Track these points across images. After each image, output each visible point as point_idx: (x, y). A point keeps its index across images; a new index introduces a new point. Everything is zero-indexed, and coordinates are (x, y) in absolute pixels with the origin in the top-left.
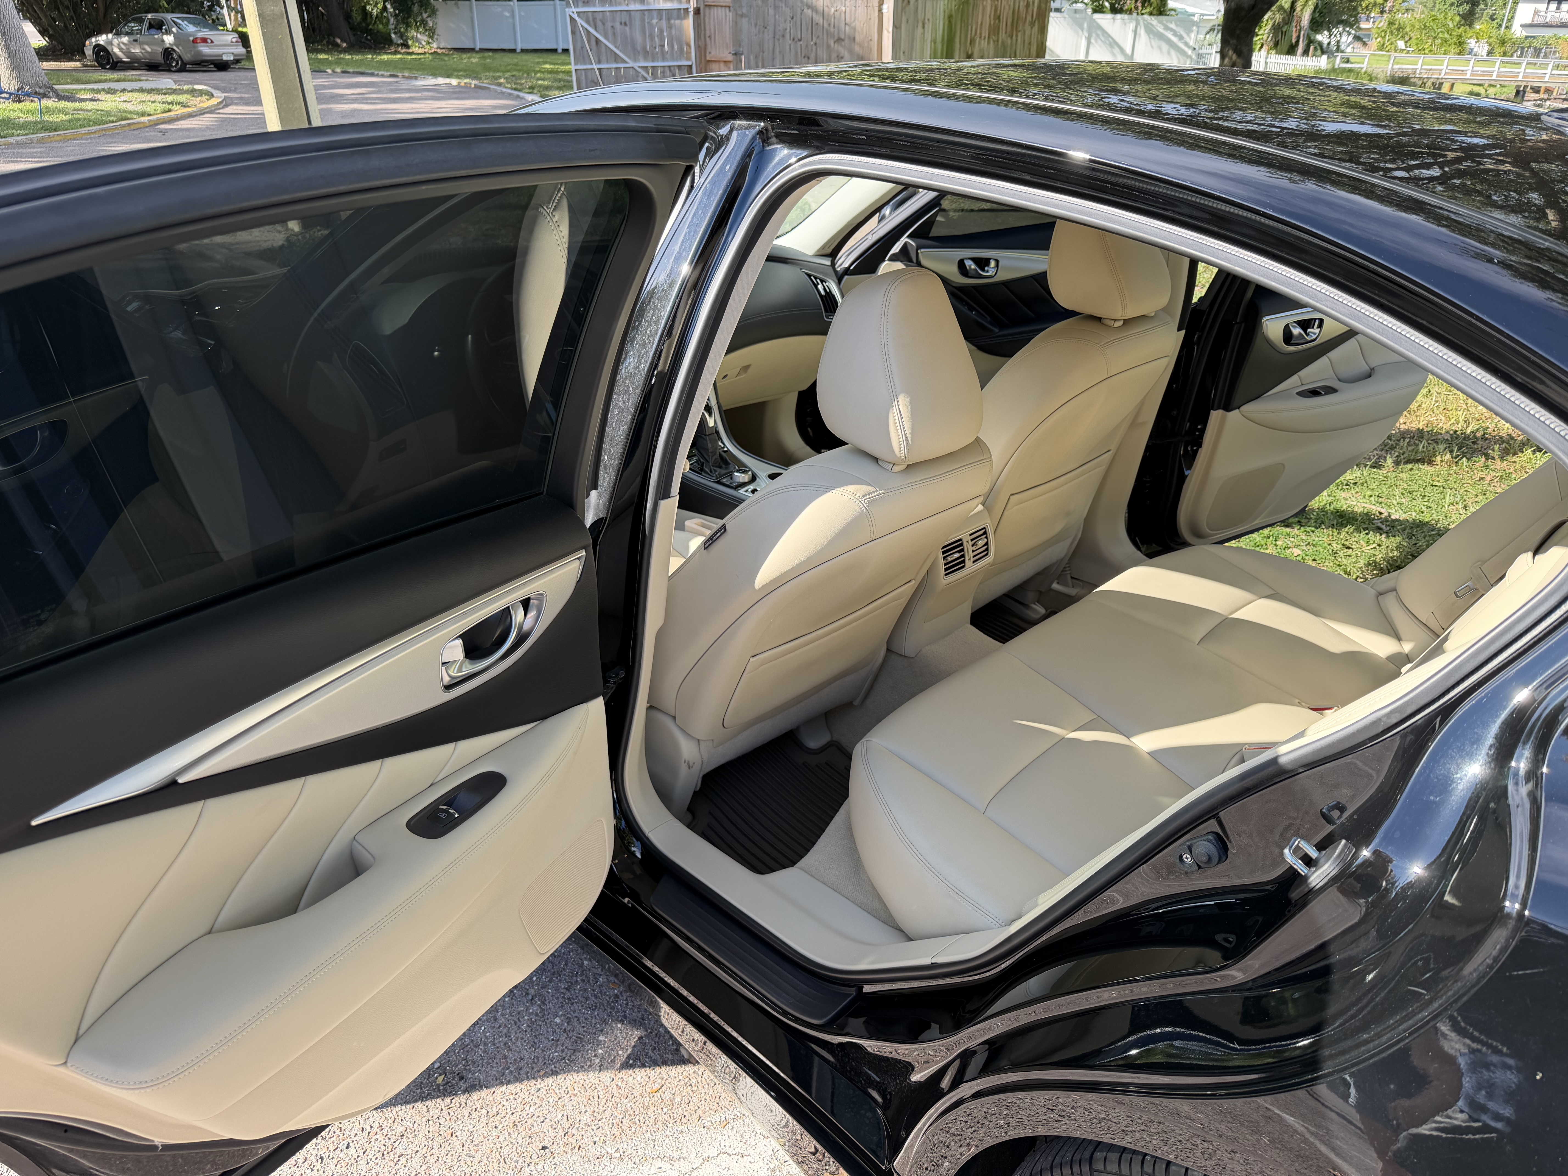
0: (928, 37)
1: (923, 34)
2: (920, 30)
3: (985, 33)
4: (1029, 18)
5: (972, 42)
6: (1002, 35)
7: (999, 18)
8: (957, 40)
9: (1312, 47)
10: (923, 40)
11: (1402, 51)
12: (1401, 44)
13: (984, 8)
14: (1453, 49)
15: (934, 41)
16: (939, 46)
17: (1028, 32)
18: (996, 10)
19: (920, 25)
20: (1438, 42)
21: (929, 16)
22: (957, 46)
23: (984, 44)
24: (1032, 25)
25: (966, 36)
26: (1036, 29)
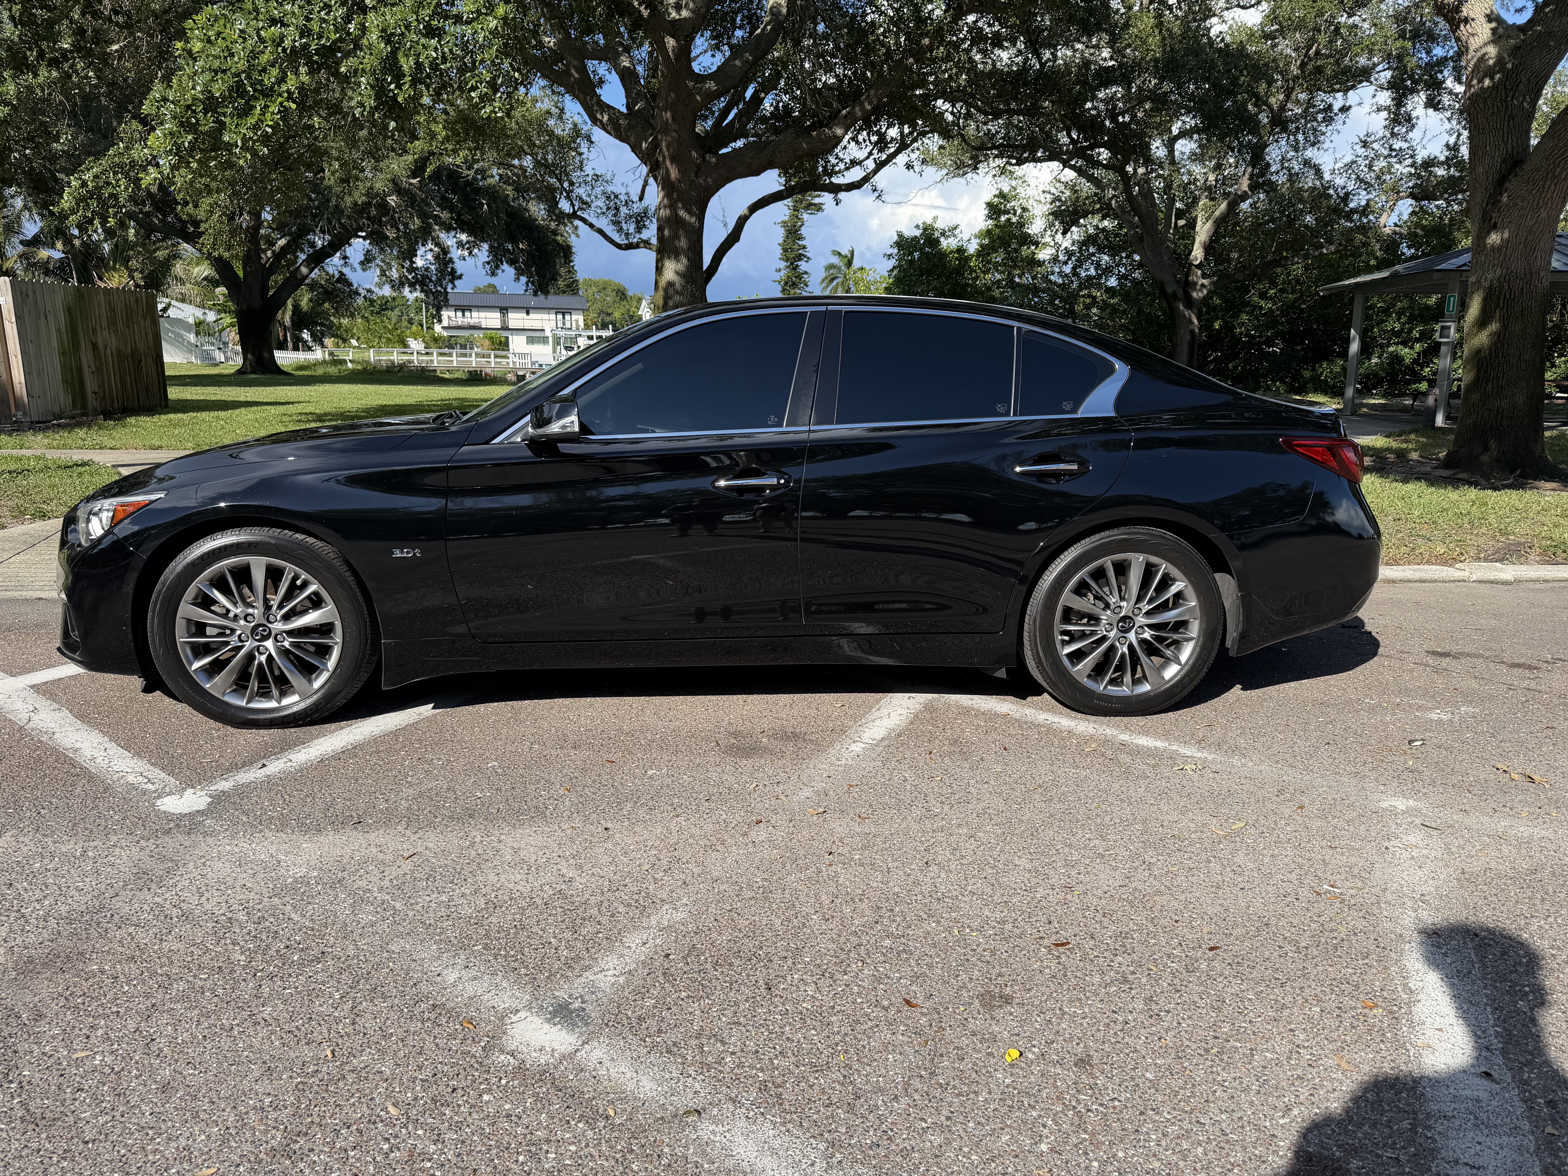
0: (53, 329)
1: (47, 324)
2: (43, 320)
3: (105, 324)
4: (140, 311)
5: (94, 331)
6: (120, 326)
7: (114, 311)
8: (80, 329)
9: (300, 344)
10: (48, 330)
12: (353, 342)
13: (99, 302)
15: (59, 331)
16: (65, 336)
17: (142, 324)
18: (110, 304)
19: (43, 317)
20: (384, 340)
21: (49, 308)
22: (81, 335)
23: (106, 333)
24: (144, 317)
25: (88, 327)
26: (148, 322)
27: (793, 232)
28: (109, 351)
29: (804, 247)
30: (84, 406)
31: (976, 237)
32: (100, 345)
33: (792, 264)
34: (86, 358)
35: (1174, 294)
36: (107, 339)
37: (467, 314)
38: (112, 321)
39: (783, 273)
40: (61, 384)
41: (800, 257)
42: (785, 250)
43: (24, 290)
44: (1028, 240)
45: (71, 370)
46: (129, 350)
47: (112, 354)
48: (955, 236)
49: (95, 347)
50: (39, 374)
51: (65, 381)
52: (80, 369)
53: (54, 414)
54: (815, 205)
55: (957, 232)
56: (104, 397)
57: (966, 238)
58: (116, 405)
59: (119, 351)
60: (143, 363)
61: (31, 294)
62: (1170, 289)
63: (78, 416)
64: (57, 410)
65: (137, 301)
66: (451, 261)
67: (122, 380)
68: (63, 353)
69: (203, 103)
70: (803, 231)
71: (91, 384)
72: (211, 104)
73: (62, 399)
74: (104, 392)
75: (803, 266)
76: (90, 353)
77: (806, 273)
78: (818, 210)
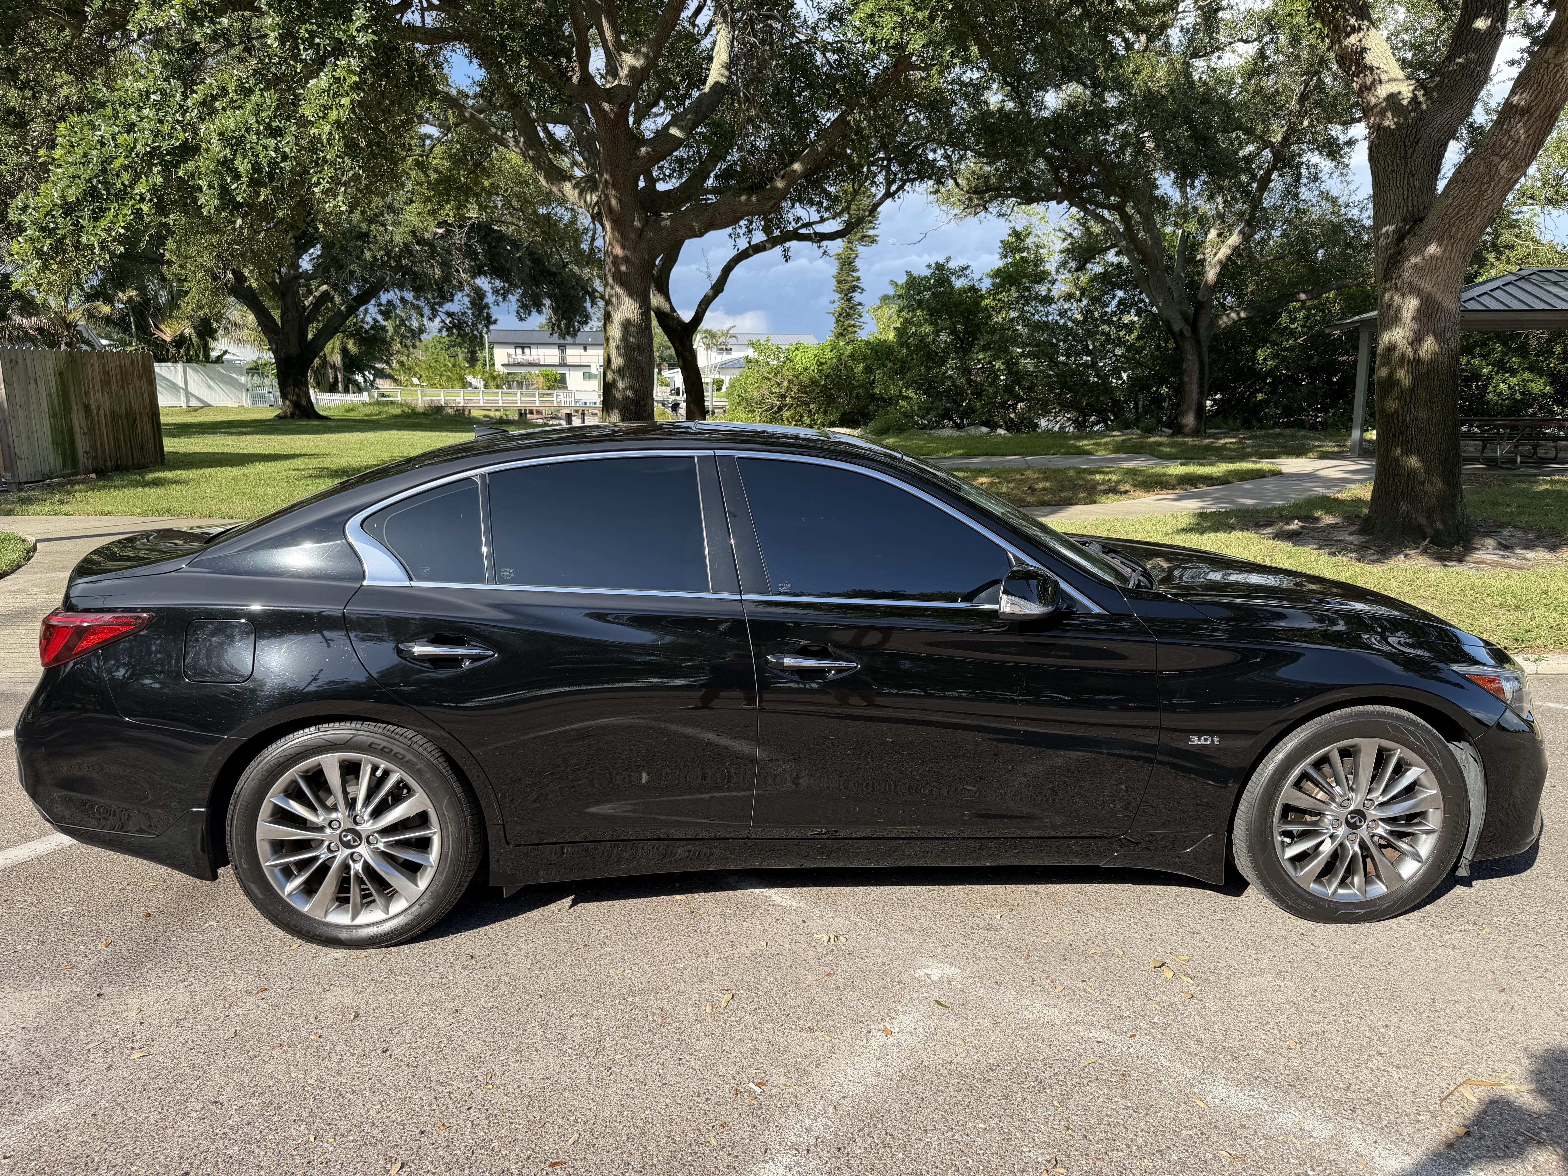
0: (43, 393)
1: (37, 389)
2: (33, 386)
3: (98, 386)
4: (136, 373)
5: (87, 394)
6: (114, 387)
7: (108, 373)
8: (72, 393)
9: (350, 385)
10: (38, 395)
11: (417, 385)
12: (415, 380)
13: (92, 366)
14: (457, 385)
15: (49, 395)
16: (56, 399)
17: (138, 384)
18: (104, 367)
19: (32, 381)
20: (444, 378)
21: (39, 373)
22: (73, 398)
23: (99, 395)
24: (140, 378)
25: (80, 390)
26: (144, 382)
27: (847, 264)
28: (102, 412)
29: (858, 279)
30: (75, 464)
31: (988, 275)
32: (93, 407)
33: (846, 295)
34: (78, 420)
35: (1181, 332)
36: (100, 400)
37: (527, 351)
38: (106, 383)
39: (837, 304)
40: (51, 446)
41: (854, 289)
42: (839, 282)
43: (13, 358)
44: (1041, 277)
45: (62, 432)
46: (123, 410)
47: (105, 415)
48: (966, 276)
49: (87, 408)
50: (28, 437)
51: (55, 443)
52: (71, 431)
53: (43, 475)
54: (869, 236)
55: (968, 272)
56: (96, 456)
57: (977, 276)
58: (109, 463)
59: (113, 412)
60: (138, 422)
61: (20, 362)
62: (1176, 328)
63: (68, 476)
64: (46, 470)
65: (132, 362)
66: (487, 306)
67: (116, 438)
68: (54, 416)
69: (62, 208)
70: (858, 263)
71: (82, 445)
72: (69, 209)
73: (52, 460)
74: (96, 451)
75: (857, 297)
76: (82, 415)
77: (860, 304)
78: (872, 242)
